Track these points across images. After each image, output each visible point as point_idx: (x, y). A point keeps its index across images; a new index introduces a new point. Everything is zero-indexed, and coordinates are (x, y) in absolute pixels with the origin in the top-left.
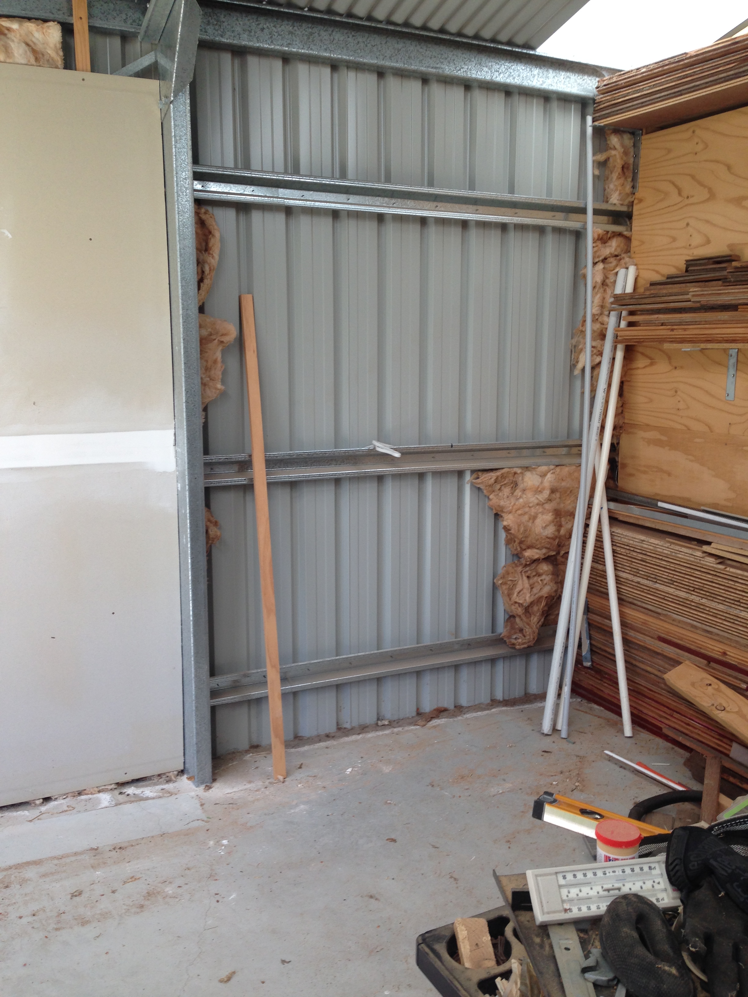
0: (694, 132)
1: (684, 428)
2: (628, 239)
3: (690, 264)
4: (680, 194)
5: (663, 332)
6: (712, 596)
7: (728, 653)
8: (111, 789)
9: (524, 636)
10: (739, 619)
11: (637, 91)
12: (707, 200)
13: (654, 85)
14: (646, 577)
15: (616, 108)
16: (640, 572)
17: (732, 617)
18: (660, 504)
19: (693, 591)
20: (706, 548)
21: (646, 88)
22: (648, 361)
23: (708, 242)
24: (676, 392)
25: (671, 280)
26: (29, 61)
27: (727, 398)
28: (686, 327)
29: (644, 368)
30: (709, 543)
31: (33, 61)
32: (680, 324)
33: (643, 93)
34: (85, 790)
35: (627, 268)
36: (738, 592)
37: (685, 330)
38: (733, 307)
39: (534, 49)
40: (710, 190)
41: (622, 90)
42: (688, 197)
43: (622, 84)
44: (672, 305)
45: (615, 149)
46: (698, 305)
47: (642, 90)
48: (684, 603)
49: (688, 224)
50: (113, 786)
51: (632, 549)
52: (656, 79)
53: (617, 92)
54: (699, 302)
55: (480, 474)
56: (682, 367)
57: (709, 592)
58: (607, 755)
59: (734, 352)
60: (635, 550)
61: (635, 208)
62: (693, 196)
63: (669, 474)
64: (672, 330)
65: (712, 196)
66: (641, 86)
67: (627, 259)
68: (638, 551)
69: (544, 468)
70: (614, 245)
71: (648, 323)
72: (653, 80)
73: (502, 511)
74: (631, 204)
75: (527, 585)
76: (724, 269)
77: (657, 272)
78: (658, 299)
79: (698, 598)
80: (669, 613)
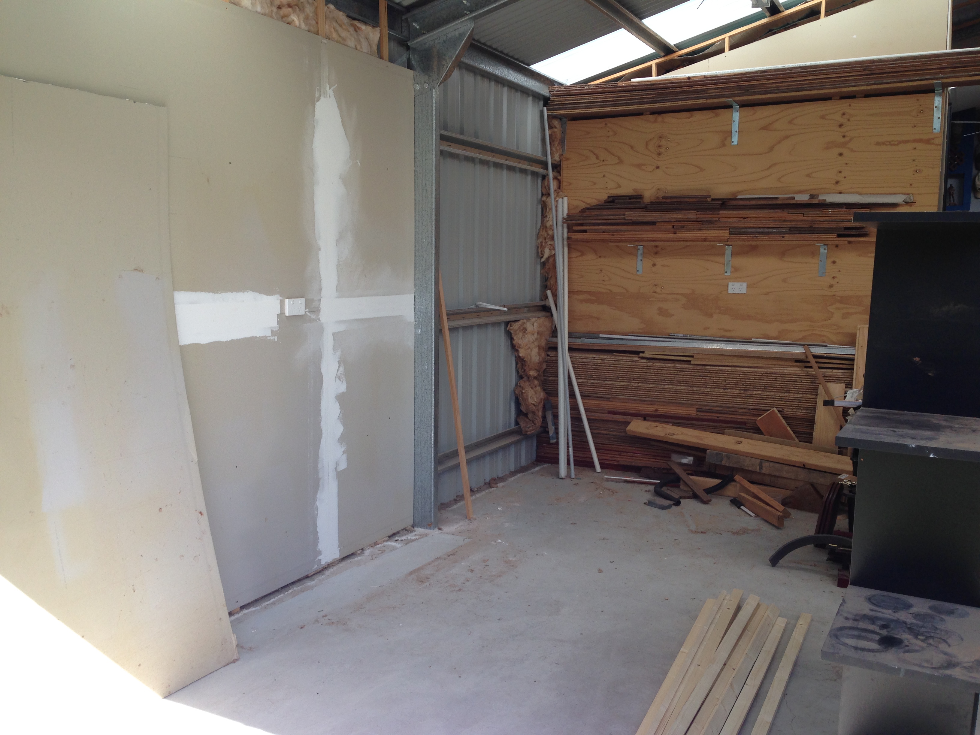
0: (606, 124)
1: (609, 291)
3: (611, 198)
4: (597, 158)
5: (606, 236)
6: (646, 381)
7: (659, 409)
8: (387, 540)
9: (535, 424)
10: (665, 390)
11: (584, 99)
12: (617, 164)
13: (597, 98)
14: (598, 379)
15: (566, 106)
16: (593, 377)
17: (660, 389)
18: (601, 335)
19: (633, 380)
20: (641, 355)
21: (591, 98)
22: (579, 254)
23: (619, 186)
24: (601, 270)
25: (599, 207)
26: (368, 52)
27: (638, 273)
28: (623, 233)
29: (577, 257)
30: (643, 352)
31: (369, 53)
32: (617, 231)
33: (588, 101)
34: (377, 542)
35: (563, 198)
36: (663, 375)
37: (622, 235)
38: (653, 223)
39: (529, 65)
40: (619, 158)
41: (572, 96)
42: (603, 161)
43: (572, 93)
44: (610, 221)
45: (556, 128)
46: (631, 221)
47: (588, 99)
48: (627, 388)
49: (604, 176)
50: (387, 538)
51: (586, 364)
52: (598, 95)
53: (568, 96)
54: (631, 220)
55: (512, 323)
56: (605, 257)
57: (644, 379)
58: (606, 478)
59: (641, 247)
60: (589, 364)
61: (564, 163)
62: (607, 160)
63: (598, 319)
64: (613, 235)
65: (620, 161)
66: (587, 96)
67: (561, 193)
68: (591, 364)
69: (534, 320)
71: (595, 231)
72: (596, 95)
73: (520, 347)
74: (560, 160)
75: (534, 393)
77: (583, 201)
78: (600, 218)
79: (637, 384)
80: (616, 396)
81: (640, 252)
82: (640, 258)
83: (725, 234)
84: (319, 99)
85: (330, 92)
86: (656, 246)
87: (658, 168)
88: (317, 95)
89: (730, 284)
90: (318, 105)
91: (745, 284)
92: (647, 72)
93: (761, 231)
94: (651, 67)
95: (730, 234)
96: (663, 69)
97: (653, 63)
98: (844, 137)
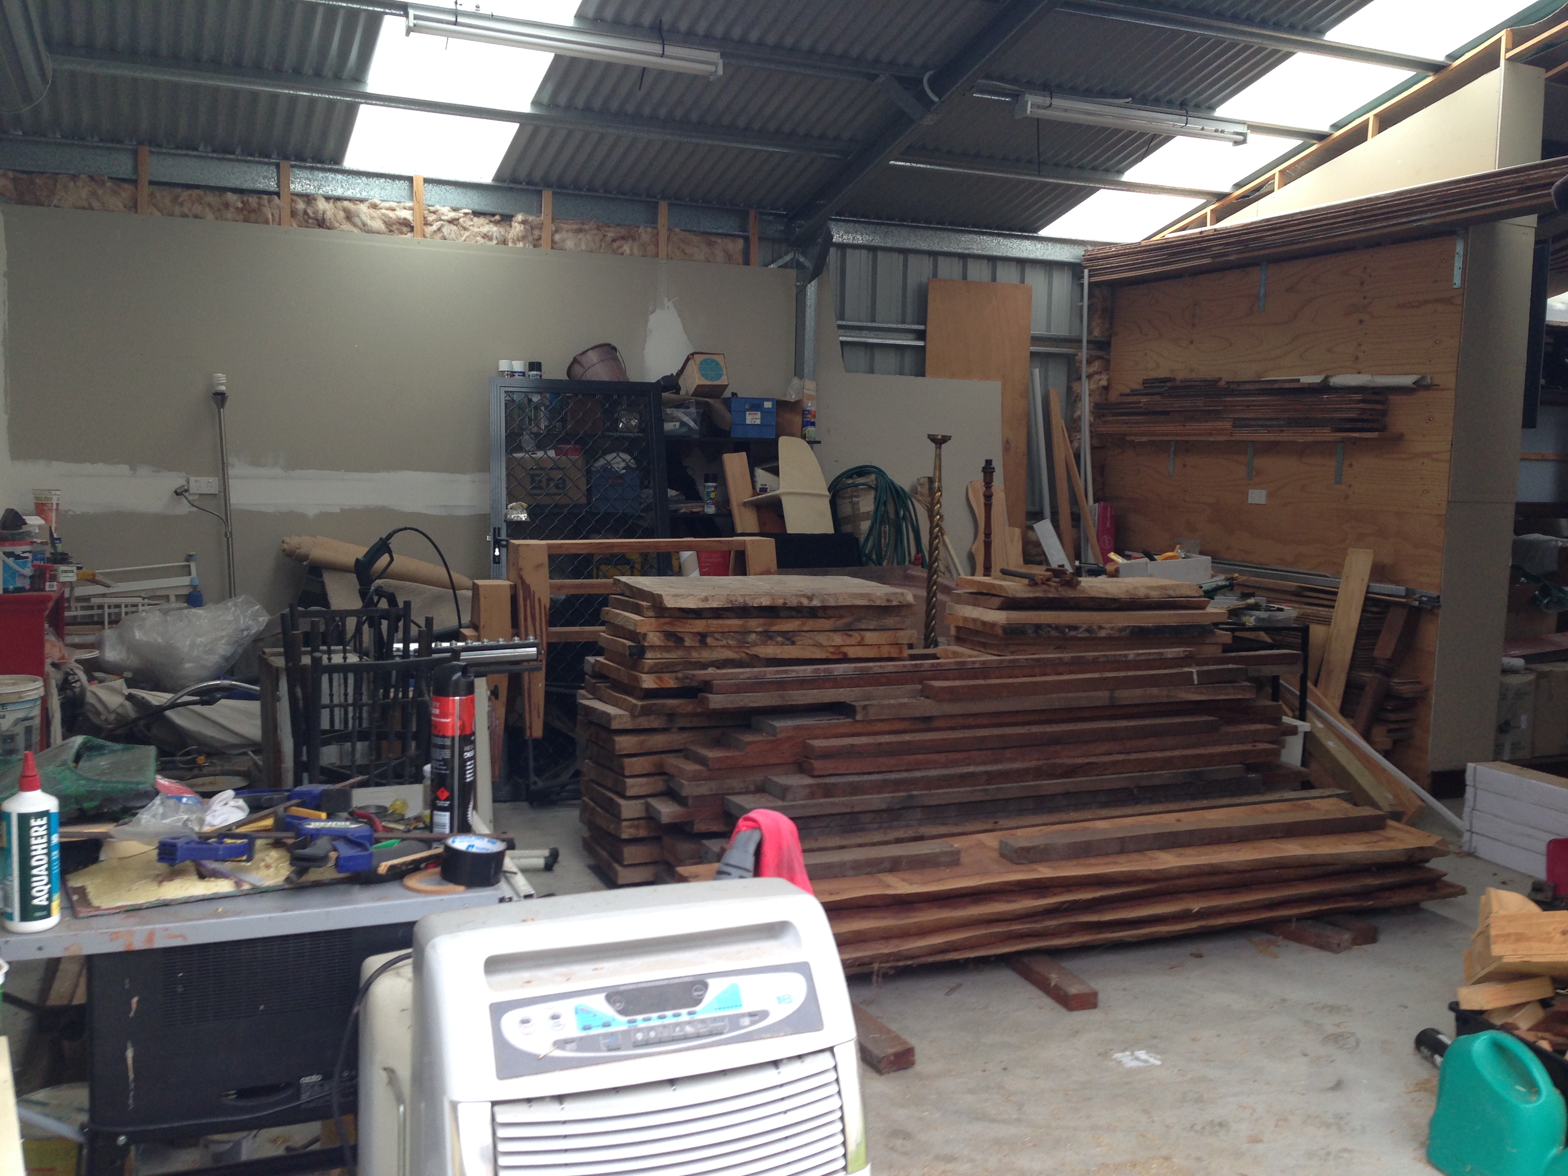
1: (1145, 498)
2: (1108, 361)
3: (1145, 382)
4: (1141, 332)
12: (1158, 339)
23: (1157, 367)
25: (1134, 393)
26: (728, 261)
27: (1170, 475)
28: (1139, 426)
31: (730, 262)
32: (1137, 423)
39: (1037, 233)
40: (1160, 332)
42: (1146, 335)
43: (1099, 256)
44: (1129, 410)
46: (1147, 411)
49: (1146, 354)
54: (1147, 409)
59: (1173, 444)
61: (1113, 338)
62: (1149, 335)
64: (1131, 428)
65: (1160, 336)
70: (1096, 366)
74: (1110, 336)
76: (1163, 387)
77: (1126, 386)
78: (1121, 406)
81: (1172, 449)
82: (1172, 456)
83: (1228, 425)
84: (652, 312)
85: (670, 304)
86: (1187, 442)
87: (1192, 342)
88: (650, 308)
89: (1250, 491)
90: (652, 317)
91: (1264, 492)
92: (1202, 222)
93: (1260, 423)
94: (1205, 216)
95: (1234, 427)
96: (1219, 216)
97: (1208, 210)
98: (1365, 298)
